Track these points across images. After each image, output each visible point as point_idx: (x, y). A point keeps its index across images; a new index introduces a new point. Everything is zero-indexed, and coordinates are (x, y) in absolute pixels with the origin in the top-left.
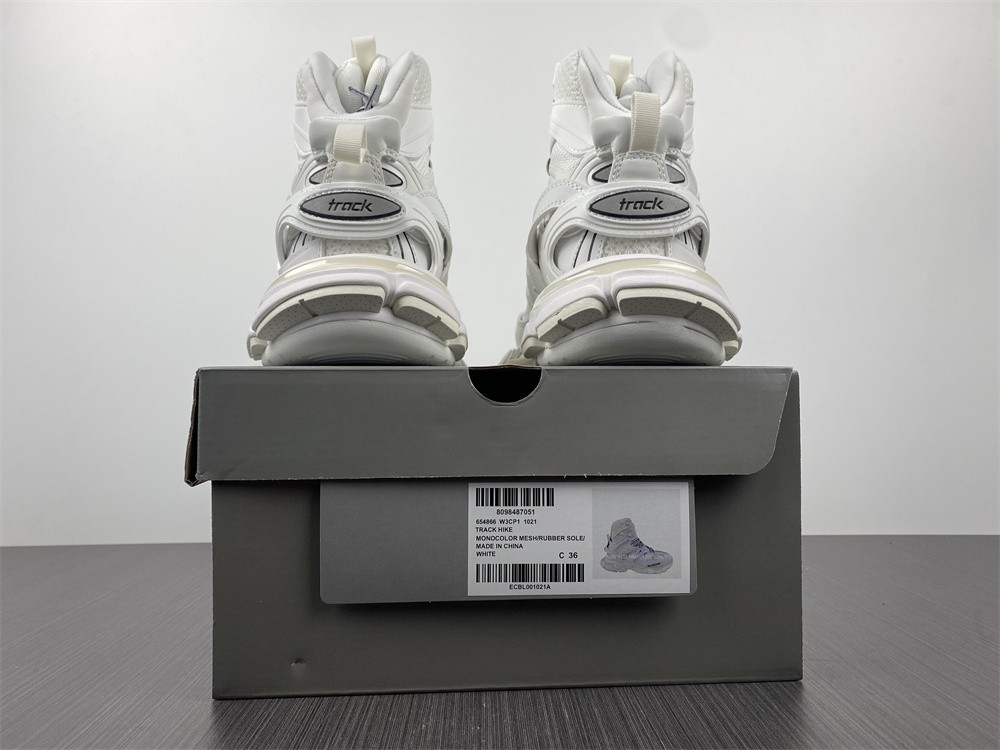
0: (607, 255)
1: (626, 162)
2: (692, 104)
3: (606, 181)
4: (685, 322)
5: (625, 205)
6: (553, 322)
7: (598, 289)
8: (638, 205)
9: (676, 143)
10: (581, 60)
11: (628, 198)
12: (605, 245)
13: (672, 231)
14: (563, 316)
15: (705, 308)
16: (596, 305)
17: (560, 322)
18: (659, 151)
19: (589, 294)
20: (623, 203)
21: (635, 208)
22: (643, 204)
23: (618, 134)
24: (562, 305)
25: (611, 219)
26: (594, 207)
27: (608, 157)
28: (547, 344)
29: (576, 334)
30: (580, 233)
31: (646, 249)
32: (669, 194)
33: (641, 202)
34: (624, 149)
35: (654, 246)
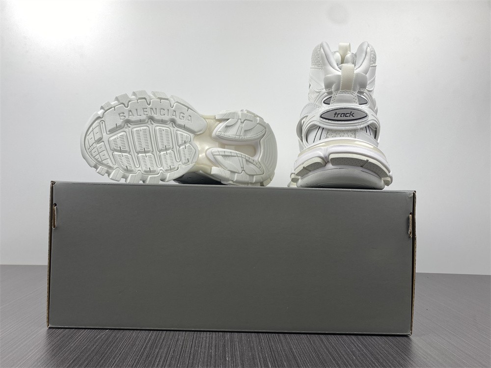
0: (328, 137)
1: (338, 95)
2: (375, 66)
3: (329, 104)
4: (361, 169)
5: (336, 115)
6: (301, 168)
7: (321, 154)
8: (343, 115)
9: (363, 85)
10: (322, 48)
11: (338, 112)
12: (328, 133)
13: (359, 127)
14: (305, 165)
15: (370, 162)
16: (319, 160)
17: (304, 167)
18: (354, 90)
19: (317, 155)
20: (335, 114)
21: (341, 116)
22: (345, 115)
23: (335, 83)
24: (305, 160)
25: (330, 121)
26: (322, 116)
27: (330, 93)
28: (299, 177)
29: (310, 173)
30: (316, 128)
31: (346, 135)
32: (357, 110)
33: (344, 114)
34: (337, 89)
35: (350, 134)
